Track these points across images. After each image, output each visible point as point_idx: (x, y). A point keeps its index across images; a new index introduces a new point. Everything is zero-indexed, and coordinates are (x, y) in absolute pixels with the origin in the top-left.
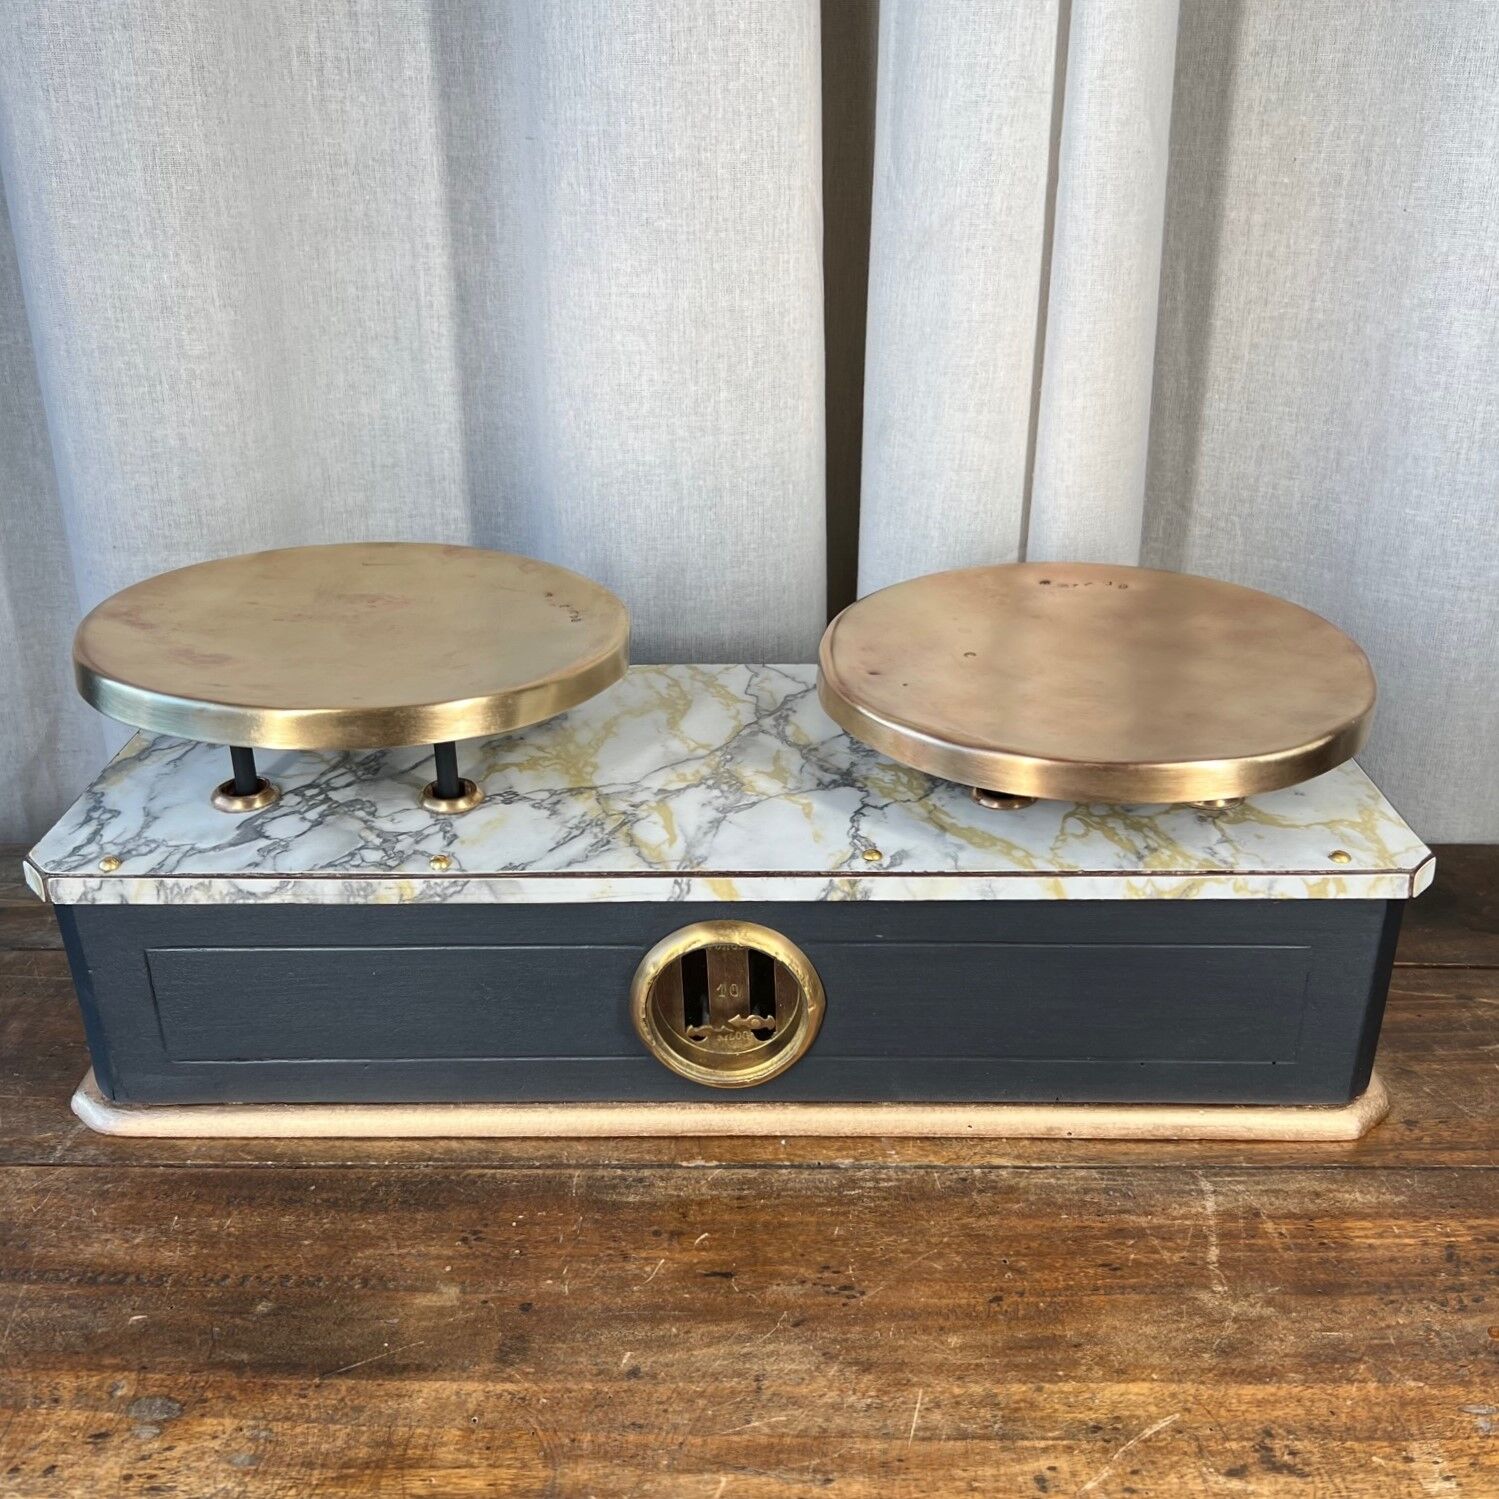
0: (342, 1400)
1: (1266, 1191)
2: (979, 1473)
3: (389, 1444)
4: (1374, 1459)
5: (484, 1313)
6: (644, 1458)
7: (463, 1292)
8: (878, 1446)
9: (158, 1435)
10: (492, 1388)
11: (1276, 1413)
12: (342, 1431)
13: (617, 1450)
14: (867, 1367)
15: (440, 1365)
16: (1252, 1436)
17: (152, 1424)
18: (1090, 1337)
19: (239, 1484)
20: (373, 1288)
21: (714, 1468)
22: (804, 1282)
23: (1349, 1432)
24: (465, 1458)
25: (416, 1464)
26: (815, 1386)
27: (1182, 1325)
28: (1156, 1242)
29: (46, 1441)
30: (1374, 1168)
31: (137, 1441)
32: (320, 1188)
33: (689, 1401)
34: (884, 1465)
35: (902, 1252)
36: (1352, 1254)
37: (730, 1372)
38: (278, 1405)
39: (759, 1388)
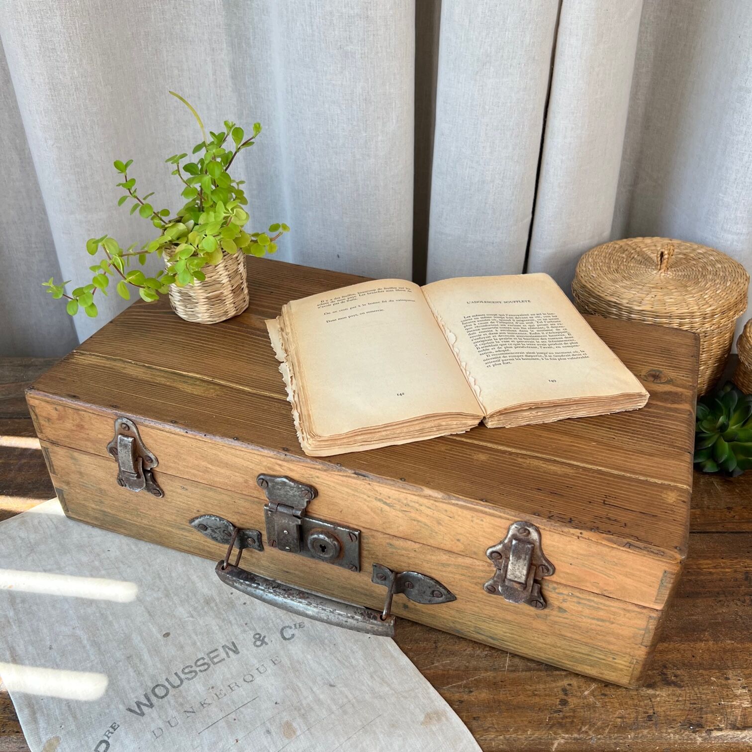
2: (538, 687)
4: (712, 678)
8: (491, 674)
11: (668, 657)
16: (658, 668)
23: (701, 666)
30: (712, 532)
34: (495, 684)
36: (702, 577)
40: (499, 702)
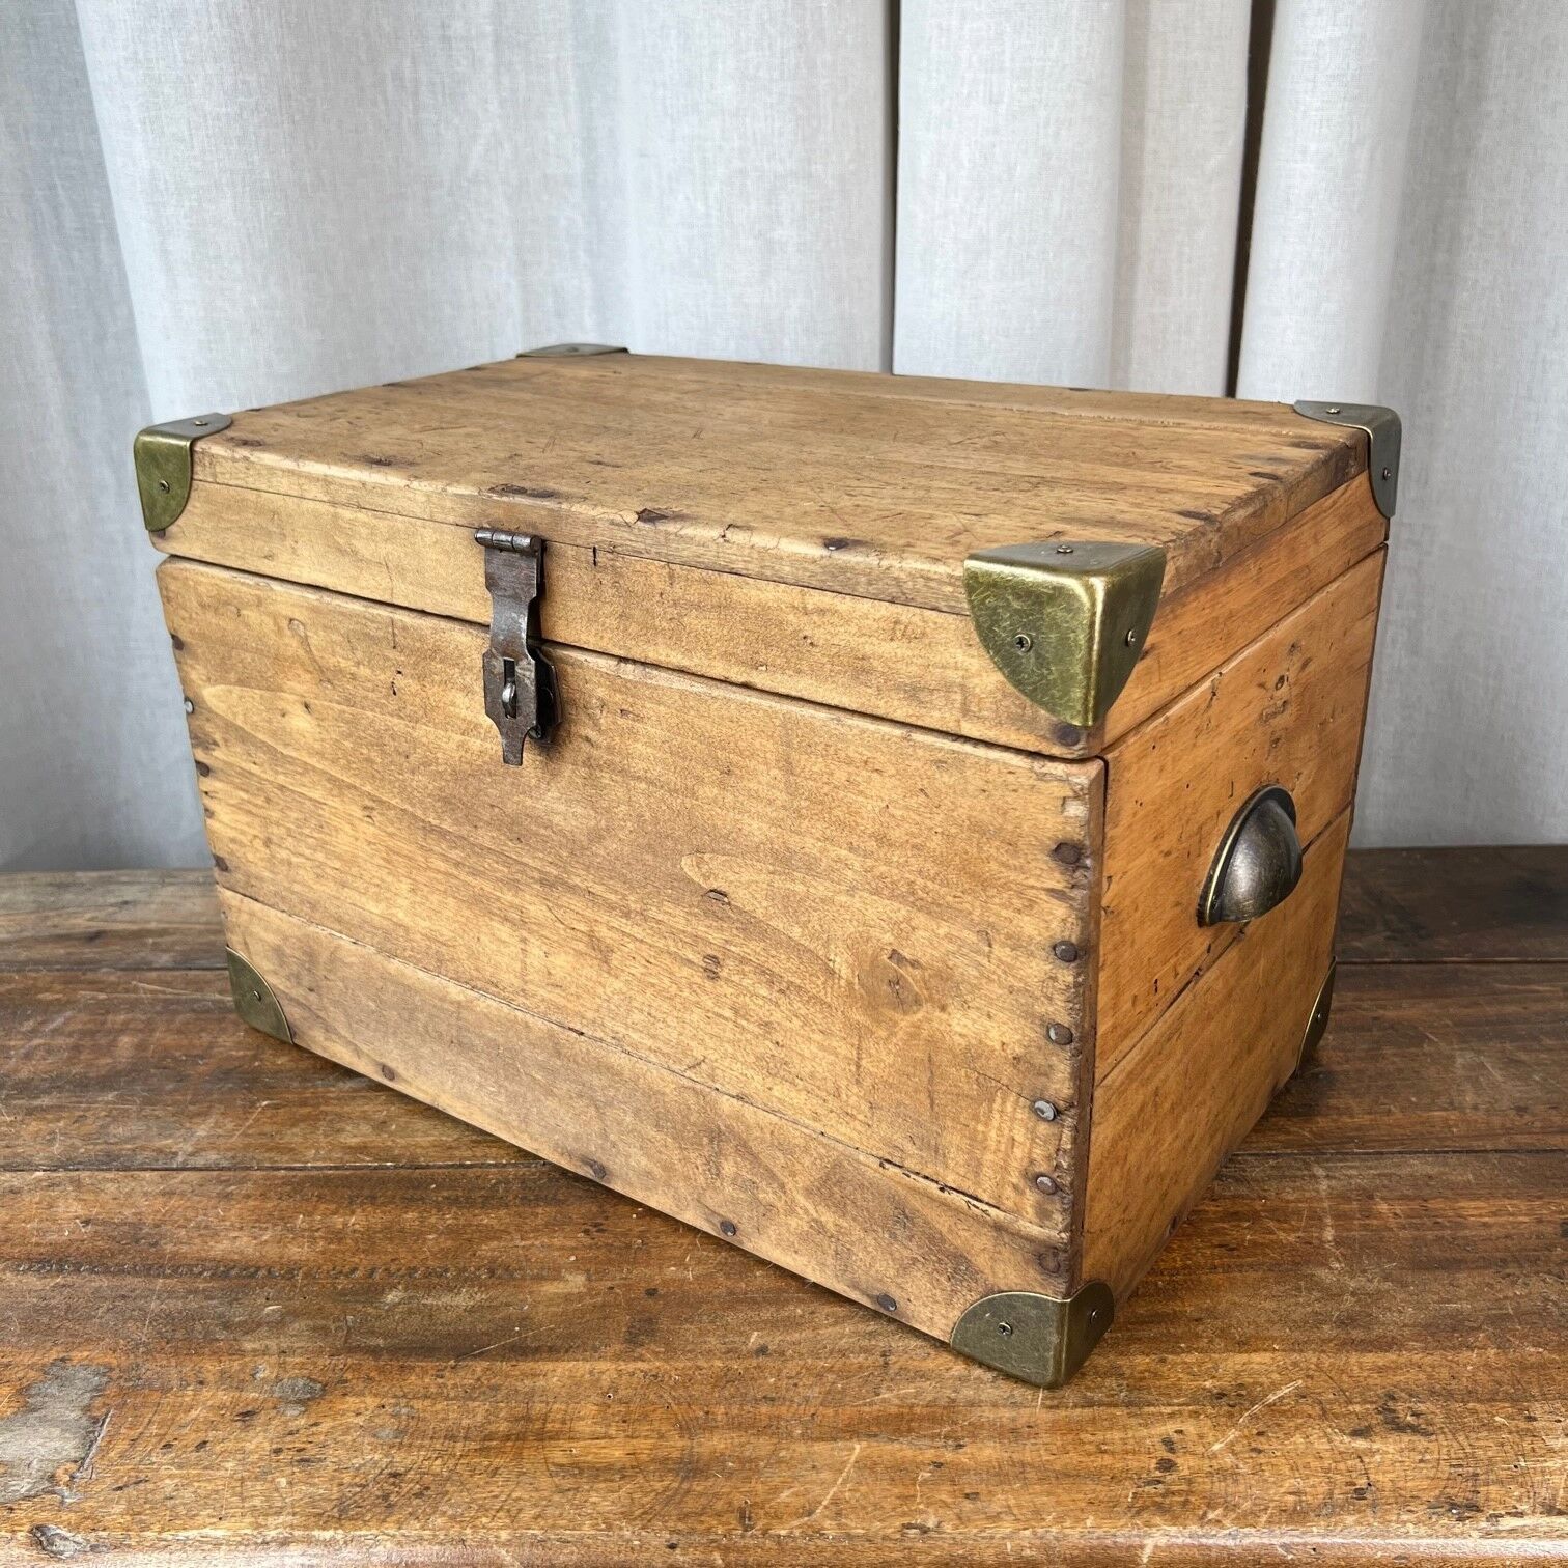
0: (479, 1379)
1: (1379, 1175)
2: (1108, 1436)
3: (527, 1418)
4: (1497, 1418)
5: (610, 1299)
6: (777, 1428)
7: (589, 1279)
8: (1006, 1414)
9: (303, 1413)
10: (624, 1367)
11: (1398, 1378)
12: (480, 1409)
13: (751, 1422)
15: (571, 1347)
16: (1374, 1399)
17: (296, 1403)
18: (1212, 1313)
19: (386, 1456)
20: (499, 1277)
21: (848, 1436)
23: (1471, 1394)
24: (603, 1430)
25: (556, 1436)
27: (1301, 1300)
28: (1271, 1224)
29: (195, 1419)
30: (1486, 1151)
31: (283, 1418)
32: (440, 1187)
33: (818, 1375)
34: (1013, 1431)
36: (1467, 1232)
37: (857, 1348)
38: (416, 1385)
39: (886, 1363)
40: (1023, 1465)
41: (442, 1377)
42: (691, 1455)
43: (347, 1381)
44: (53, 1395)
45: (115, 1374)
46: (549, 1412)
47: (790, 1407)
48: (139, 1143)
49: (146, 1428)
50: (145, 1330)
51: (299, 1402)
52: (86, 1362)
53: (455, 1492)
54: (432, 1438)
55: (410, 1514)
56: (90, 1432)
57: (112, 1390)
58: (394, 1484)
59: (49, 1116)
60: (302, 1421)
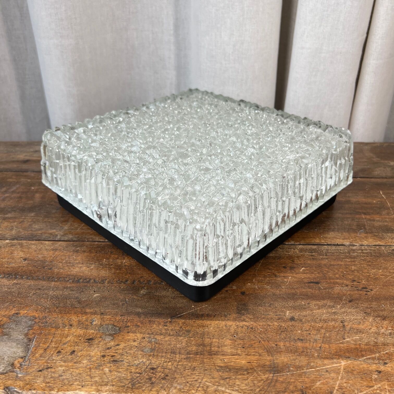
0: (181, 327)
3: (204, 345)
6: (307, 353)
9: (113, 340)
10: (238, 324)
12: (184, 340)
13: (295, 349)
14: (384, 318)
15: (216, 315)
17: (109, 335)
19: (148, 360)
21: (337, 357)
22: (347, 286)
24: (235, 351)
25: (216, 353)
26: (365, 325)
29: (69, 341)
31: (105, 342)
33: (317, 330)
35: (381, 275)
37: (330, 319)
38: (156, 329)
39: (344, 326)
41: (166, 326)
42: (274, 364)
43: (128, 327)
44: (13, 328)
45: (37, 320)
46: (212, 342)
47: (310, 343)
48: (43, 231)
49: (50, 344)
50: (48, 303)
51: (110, 335)
52: (26, 315)
53: (179, 377)
54: (166, 353)
55: (162, 387)
56: (28, 345)
57: (36, 327)
58: (153, 373)
59: (11, 221)
60: (112, 343)
